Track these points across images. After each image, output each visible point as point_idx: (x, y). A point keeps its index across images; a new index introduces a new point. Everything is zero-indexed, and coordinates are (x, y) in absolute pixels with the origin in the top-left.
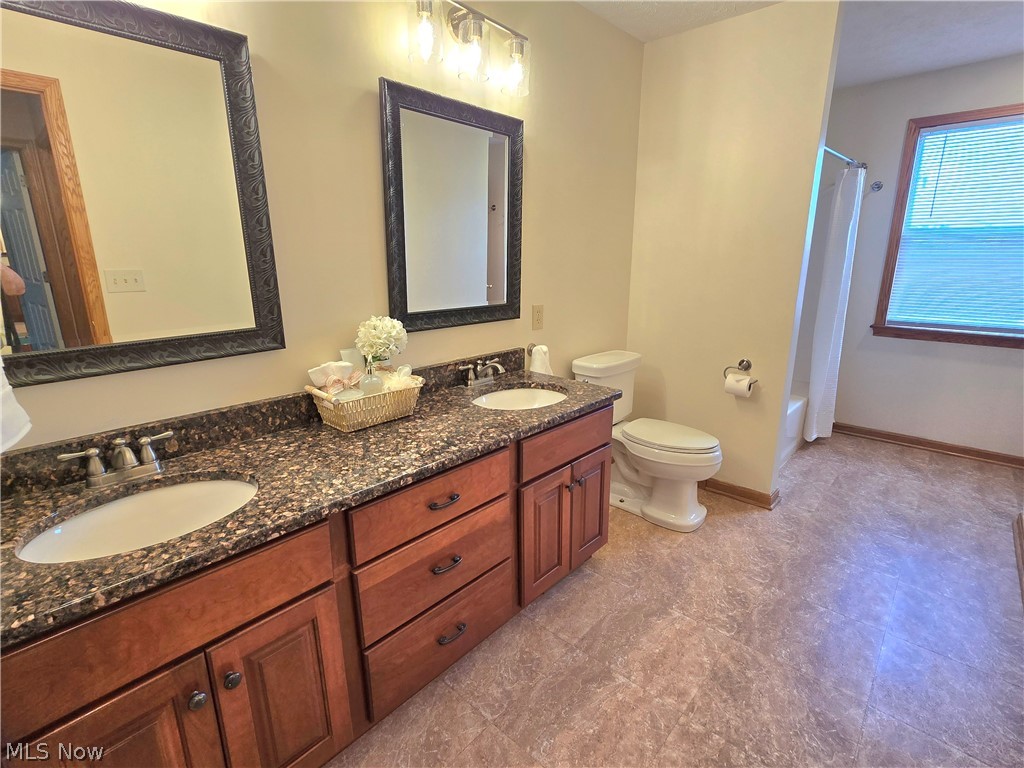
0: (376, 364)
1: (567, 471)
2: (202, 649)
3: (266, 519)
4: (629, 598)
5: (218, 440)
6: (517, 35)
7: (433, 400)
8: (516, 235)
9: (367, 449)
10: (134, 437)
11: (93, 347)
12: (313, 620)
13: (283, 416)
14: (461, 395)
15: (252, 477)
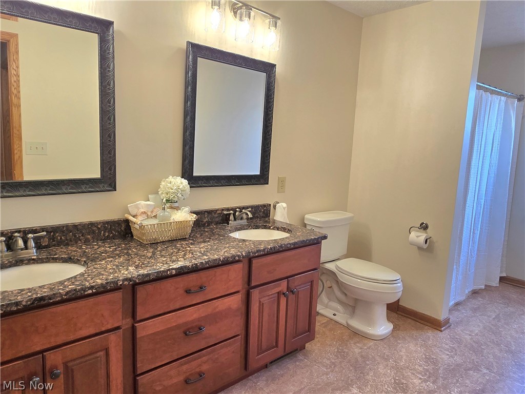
0: (168, 205)
1: (284, 284)
2: (42, 352)
3: (86, 282)
4: (324, 377)
5: (71, 241)
6: (274, 17)
7: (204, 231)
8: (268, 132)
9: (154, 253)
10: (24, 233)
11: (11, 181)
12: (107, 349)
13: (110, 232)
14: (223, 229)
15: (85, 262)
